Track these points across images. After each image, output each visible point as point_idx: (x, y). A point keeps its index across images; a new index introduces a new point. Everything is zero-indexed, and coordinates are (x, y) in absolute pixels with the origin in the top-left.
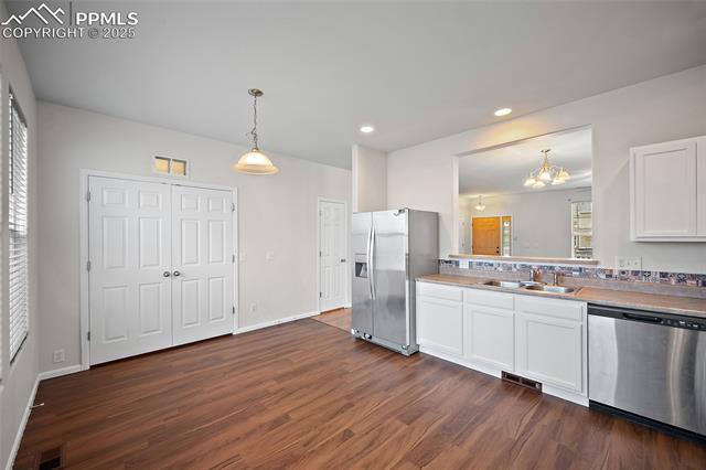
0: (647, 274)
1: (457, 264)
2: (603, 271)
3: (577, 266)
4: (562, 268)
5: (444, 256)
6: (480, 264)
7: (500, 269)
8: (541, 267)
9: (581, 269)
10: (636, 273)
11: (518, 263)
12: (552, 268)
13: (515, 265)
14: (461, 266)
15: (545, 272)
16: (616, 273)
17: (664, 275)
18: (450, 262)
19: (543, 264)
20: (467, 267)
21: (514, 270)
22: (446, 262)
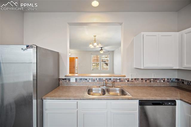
0: (138, 79)
1: (69, 80)
2: (126, 79)
3: (118, 78)
4: (114, 79)
5: (62, 76)
6: (81, 79)
7: (90, 81)
8: (106, 79)
9: (120, 79)
10: (135, 79)
11: (98, 78)
12: (110, 79)
13: (96, 79)
14: (71, 81)
15: (108, 81)
16: (130, 80)
17: (142, 79)
18: (65, 79)
19: (107, 78)
20: (74, 81)
21: (96, 81)
22: (63, 79)
